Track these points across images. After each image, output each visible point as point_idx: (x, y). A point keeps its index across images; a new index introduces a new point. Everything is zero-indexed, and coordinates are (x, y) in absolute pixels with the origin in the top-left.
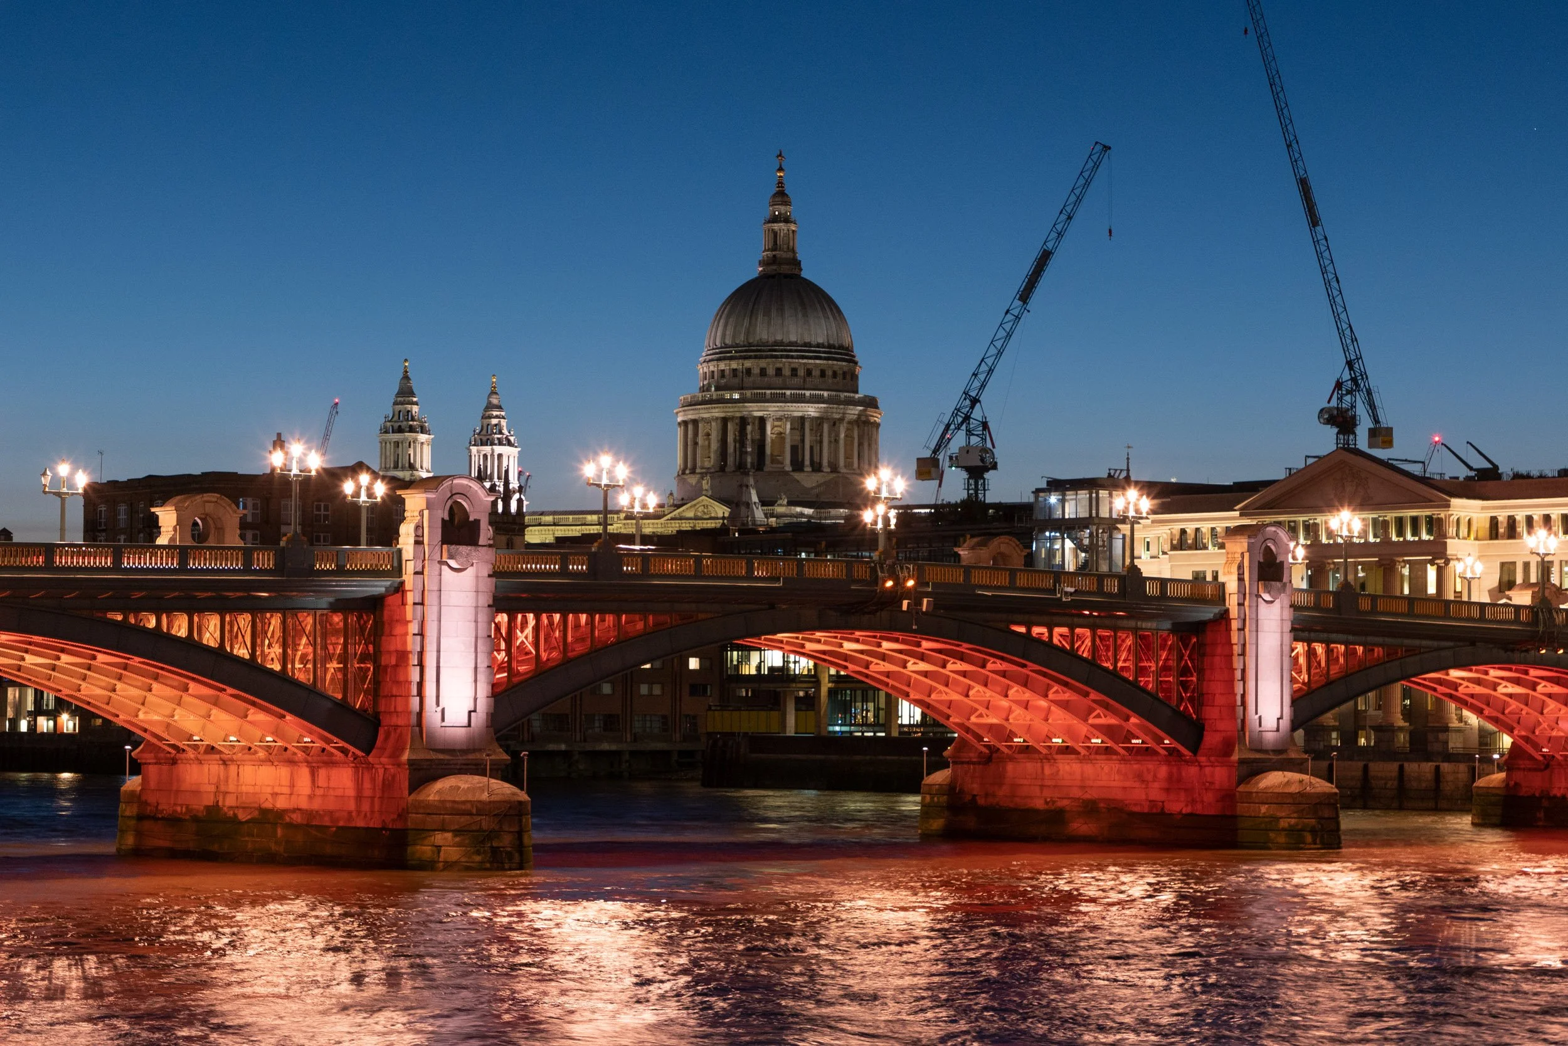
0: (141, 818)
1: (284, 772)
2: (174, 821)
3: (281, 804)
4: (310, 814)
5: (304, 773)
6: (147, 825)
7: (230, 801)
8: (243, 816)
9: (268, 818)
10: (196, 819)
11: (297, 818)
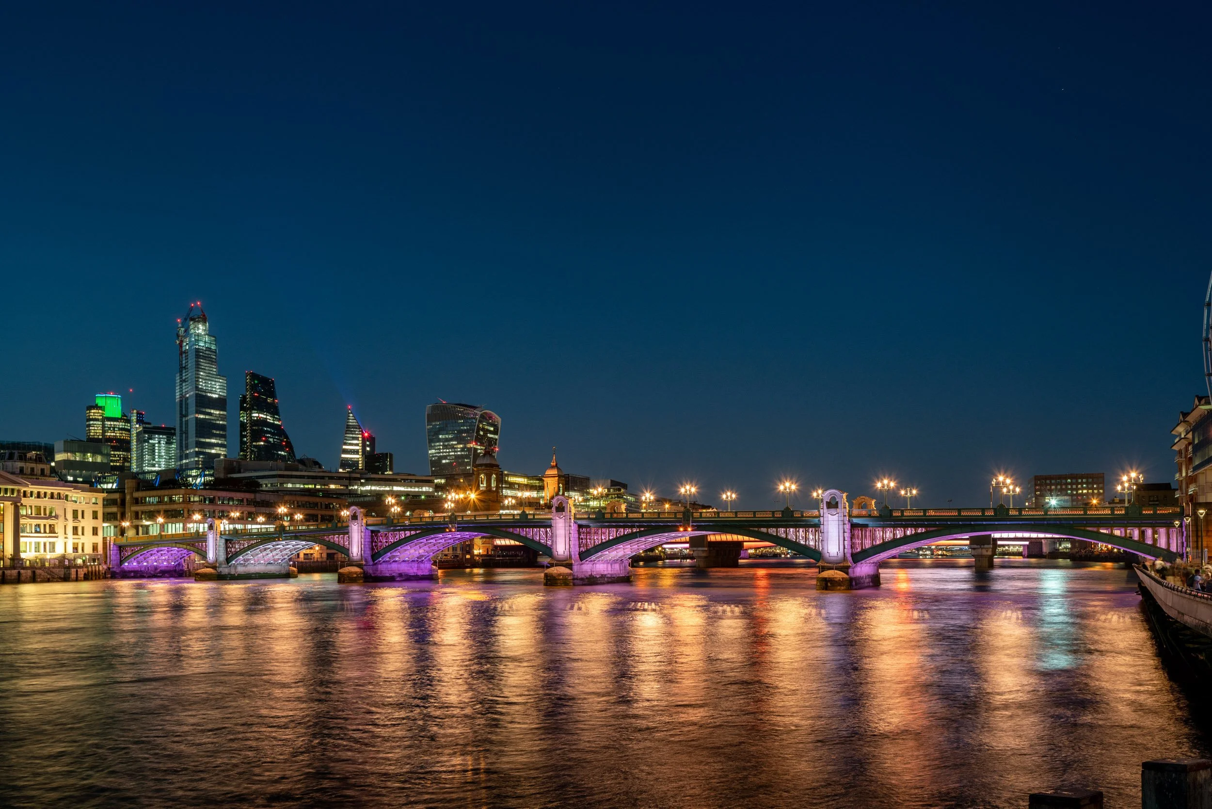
0: (574, 579)
1: (605, 565)
2: (582, 579)
3: (605, 573)
4: (611, 574)
5: (609, 565)
6: (576, 581)
7: (595, 573)
8: (598, 576)
9: (603, 576)
10: (587, 578)
11: (609, 576)
